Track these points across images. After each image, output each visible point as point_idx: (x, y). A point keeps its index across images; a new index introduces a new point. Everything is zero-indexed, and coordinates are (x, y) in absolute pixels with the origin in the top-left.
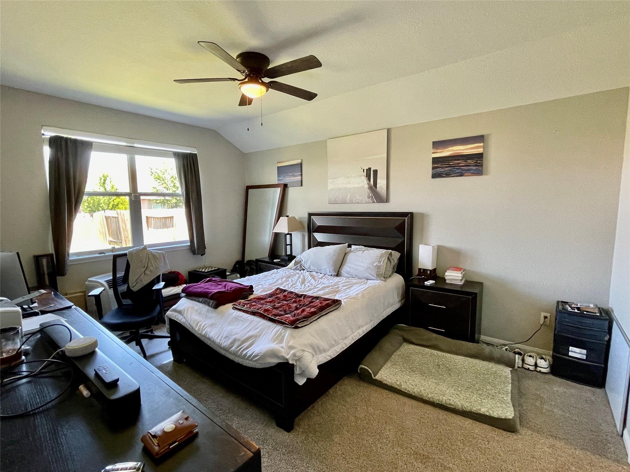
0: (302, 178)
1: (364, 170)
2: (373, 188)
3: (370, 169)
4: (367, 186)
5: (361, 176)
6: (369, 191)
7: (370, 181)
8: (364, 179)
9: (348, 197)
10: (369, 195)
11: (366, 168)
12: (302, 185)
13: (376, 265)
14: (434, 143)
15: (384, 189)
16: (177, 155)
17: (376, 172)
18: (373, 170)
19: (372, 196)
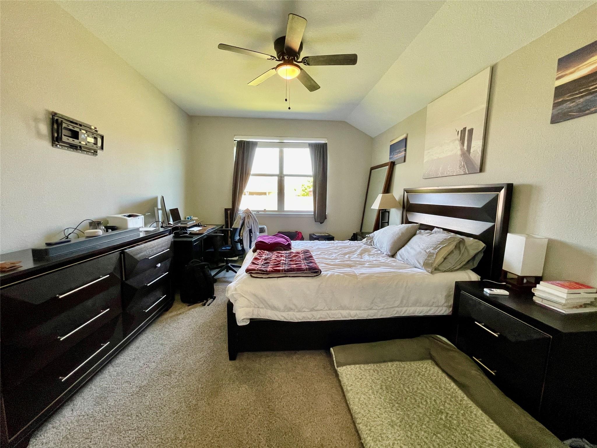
0: (405, 154)
1: (458, 131)
2: (466, 154)
3: (465, 129)
4: (459, 153)
5: (455, 140)
6: (461, 158)
7: (464, 146)
8: (458, 143)
9: (441, 169)
10: (461, 164)
11: (460, 129)
12: (405, 161)
13: (429, 251)
14: (560, 61)
15: (479, 153)
16: (311, 145)
17: (471, 131)
18: (468, 130)
19: (464, 165)
